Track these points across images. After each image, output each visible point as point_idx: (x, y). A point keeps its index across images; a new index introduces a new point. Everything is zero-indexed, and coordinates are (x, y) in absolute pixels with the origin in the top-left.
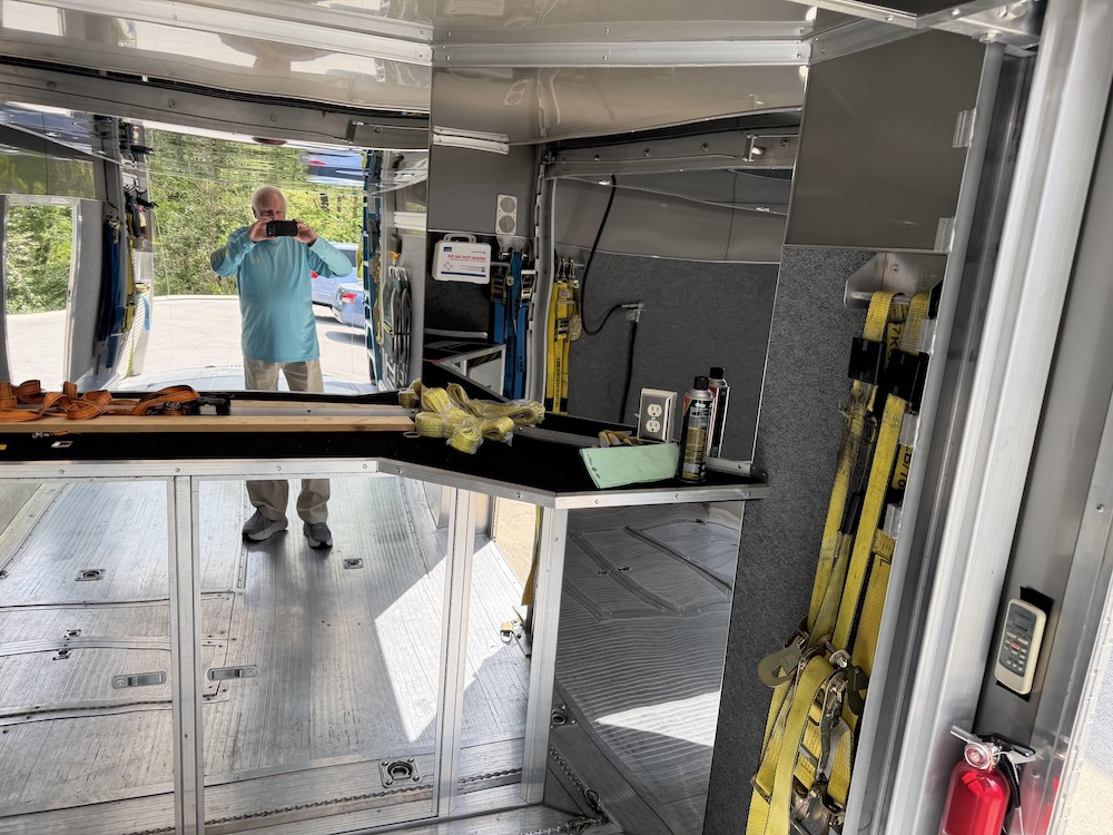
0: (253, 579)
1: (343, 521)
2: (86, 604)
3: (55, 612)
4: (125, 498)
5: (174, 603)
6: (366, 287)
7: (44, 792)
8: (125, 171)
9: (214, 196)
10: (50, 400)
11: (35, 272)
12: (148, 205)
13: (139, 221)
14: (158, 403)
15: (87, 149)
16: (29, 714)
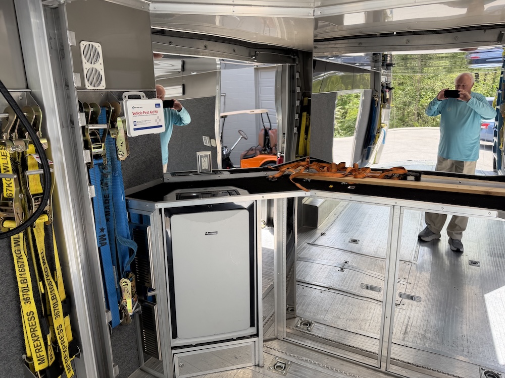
0: (421, 258)
1: (470, 241)
2: (352, 252)
3: (340, 252)
4: (369, 213)
5: (388, 260)
6: (496, 120)
7: (332, 319)
8: (383, 75)
9: (420, 81)
10: (349, 170)
11: (341, 122)
12: (390, 89)
13: (386, 96)
14: (389, 174)
15: (369, 68)
16: (329, 288)
